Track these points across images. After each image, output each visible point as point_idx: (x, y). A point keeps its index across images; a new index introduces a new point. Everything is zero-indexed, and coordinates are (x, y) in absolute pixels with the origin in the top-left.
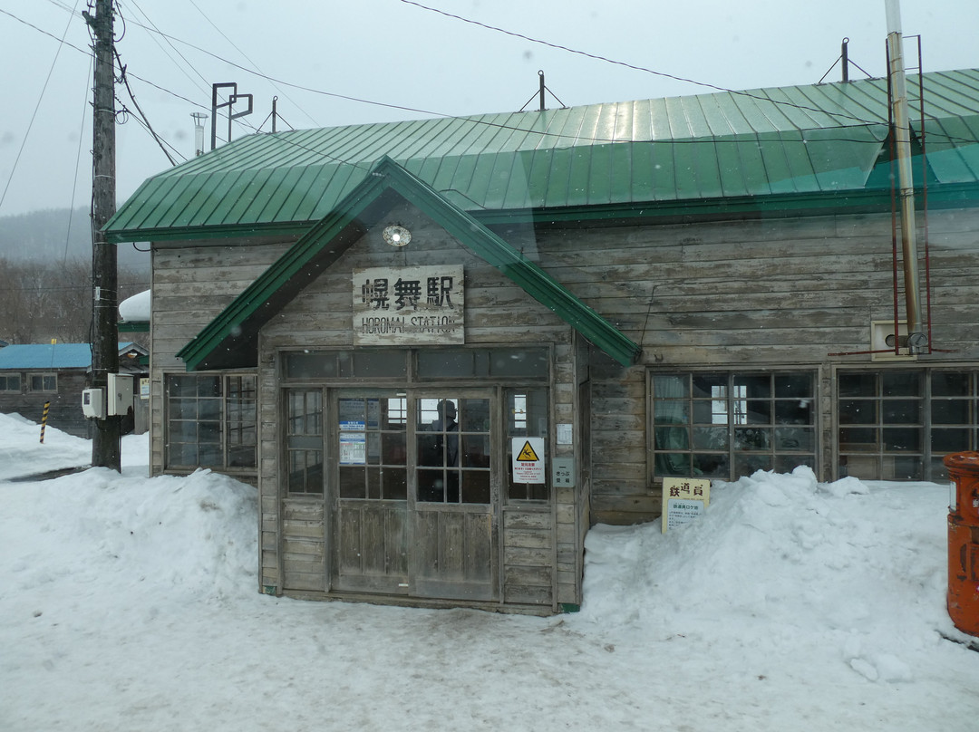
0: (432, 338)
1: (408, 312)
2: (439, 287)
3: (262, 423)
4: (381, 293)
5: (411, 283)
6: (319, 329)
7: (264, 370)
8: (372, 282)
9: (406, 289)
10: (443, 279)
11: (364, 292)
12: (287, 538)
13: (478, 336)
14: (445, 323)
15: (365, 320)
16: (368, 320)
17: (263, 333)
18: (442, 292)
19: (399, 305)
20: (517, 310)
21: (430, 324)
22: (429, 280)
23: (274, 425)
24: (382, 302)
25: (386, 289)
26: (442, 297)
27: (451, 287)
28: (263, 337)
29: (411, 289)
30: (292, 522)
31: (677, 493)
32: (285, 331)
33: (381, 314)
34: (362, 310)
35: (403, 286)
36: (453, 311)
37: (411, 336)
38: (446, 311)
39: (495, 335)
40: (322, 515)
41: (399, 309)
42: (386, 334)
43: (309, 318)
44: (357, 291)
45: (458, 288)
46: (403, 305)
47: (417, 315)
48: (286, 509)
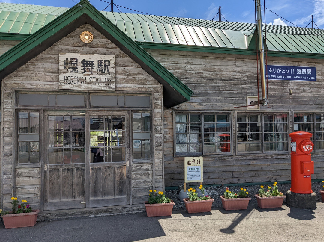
0: (100, 87)
1: (89, 75)
2: (104, 64)
3: (4, 128)
4: (74, 65)
5: (90, 61)
6: (39, 80)
7: (5, 100)
8: (69, 59)
9: (87, 64)
10: (105, 61)
11: (65, 64)
12: (18, 187)
13: (121, 88)
14: (106, 81)
15: (66, 77)
16: (67, 77)
17: (5, 81)
18: (105, 67)
19: (83, 71)
20: (139, 77)
21: (99, 81)
22: (98, 61)
23: (11, 129)
24: (75, 69)
25: (77, 63)
26: (105, 69)
27: (109, 65)
28: (5, 83)
29: (90, 64)
30: (21, 178)
31: (190, 163)
32: (19, 80)
33: (74, 75)
34: (64, 73)
35: (86, 62)
36: (110, 75)
37: (90, 86)
38: (106, 75)
39: (129, 88)
40: (39, 173)
41: (83, 73)
42: (76, 85)
43: (33, 75)
44: (61, 63)
45: (112, 65)
46: (85, 71)
47: (92, 76)
48: (17, 172)
